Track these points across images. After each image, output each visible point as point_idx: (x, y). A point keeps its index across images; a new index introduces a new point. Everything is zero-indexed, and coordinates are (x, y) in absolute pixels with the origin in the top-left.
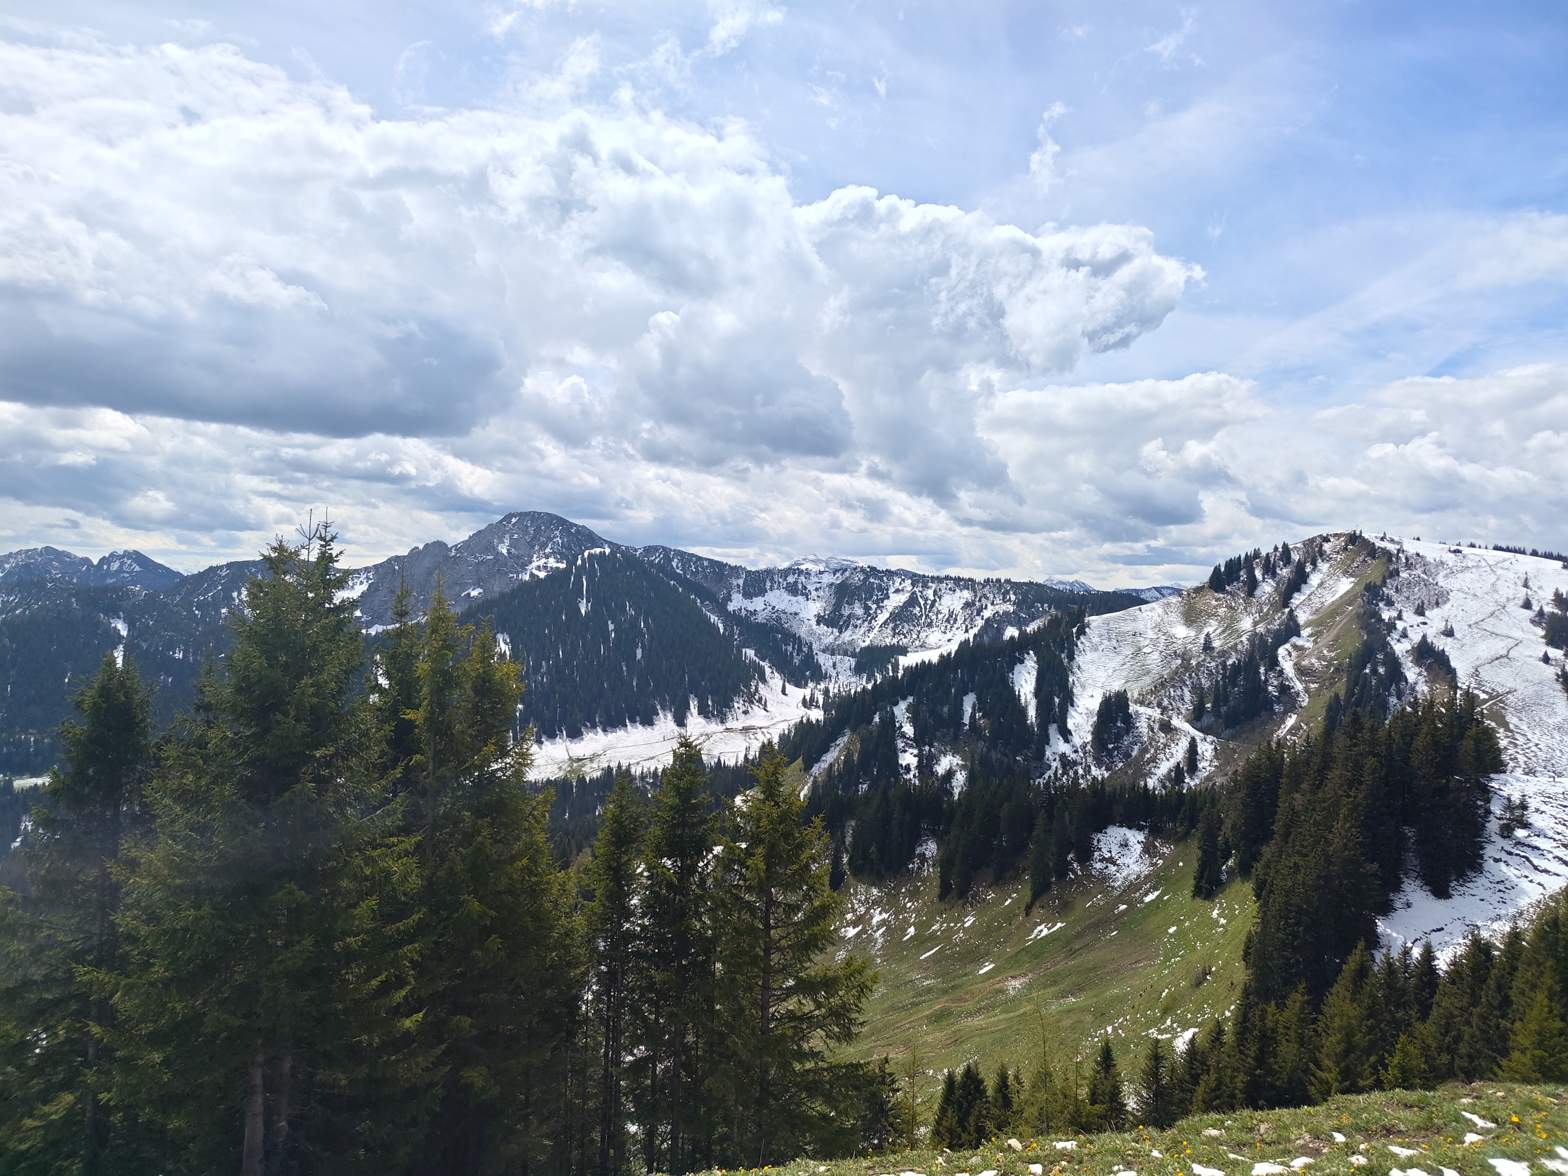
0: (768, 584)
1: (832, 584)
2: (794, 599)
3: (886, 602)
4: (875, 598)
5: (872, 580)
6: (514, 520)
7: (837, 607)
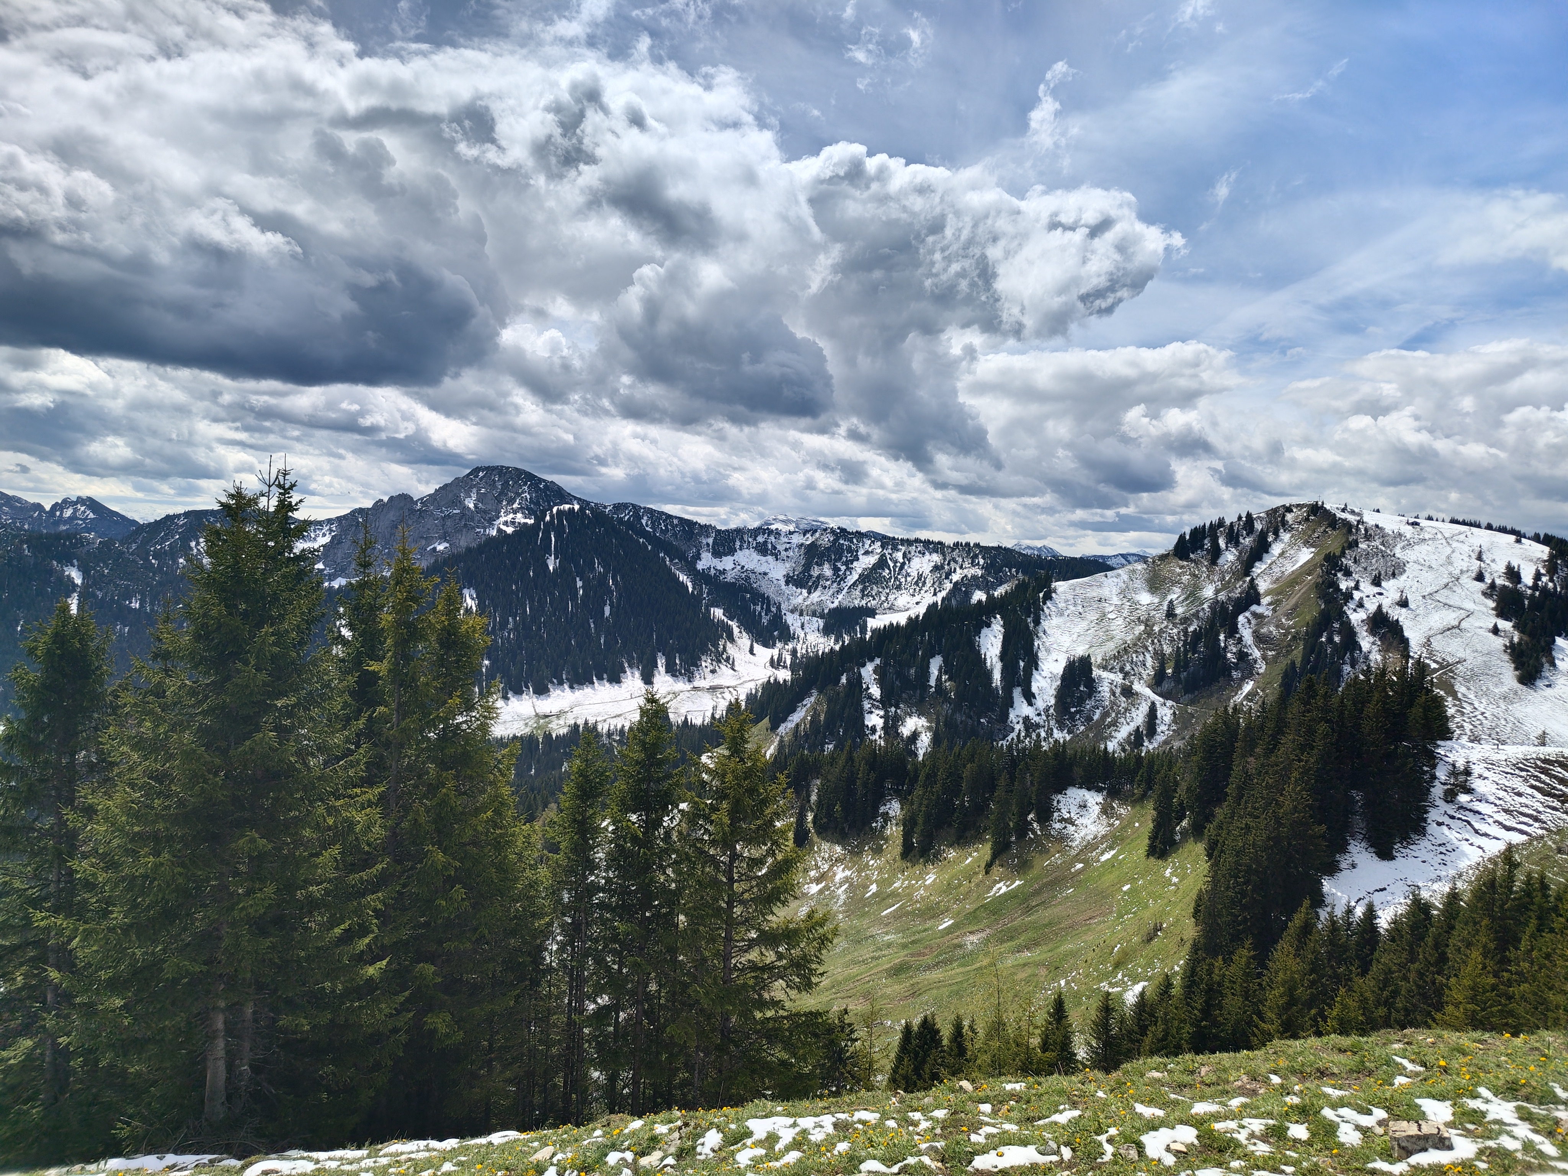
0: (738, 544)
1: (802, 545)
2: (763, 559)
3: (855, 563)
4: (844, 559)
5: (842, 542)
6: (481, 474)
7: (807, 567)
